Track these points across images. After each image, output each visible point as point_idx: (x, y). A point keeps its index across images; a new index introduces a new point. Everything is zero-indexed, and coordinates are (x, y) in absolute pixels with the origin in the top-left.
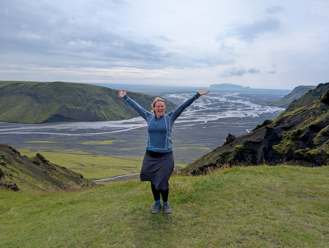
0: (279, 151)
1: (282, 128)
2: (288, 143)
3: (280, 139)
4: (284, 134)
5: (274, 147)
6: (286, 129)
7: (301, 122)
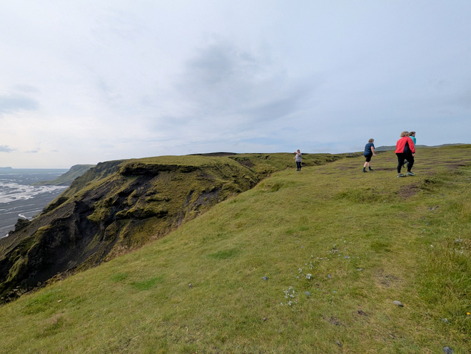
0: (95, 219)
1: (92, 200)
2: (103, 210)
3: (93, 209)
4: (95, 204)
5: (89, 217)
6: (97, 199)
7: (109, 191)
